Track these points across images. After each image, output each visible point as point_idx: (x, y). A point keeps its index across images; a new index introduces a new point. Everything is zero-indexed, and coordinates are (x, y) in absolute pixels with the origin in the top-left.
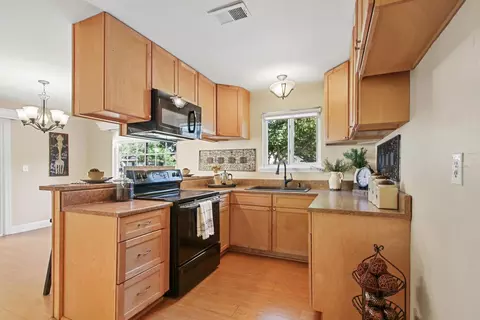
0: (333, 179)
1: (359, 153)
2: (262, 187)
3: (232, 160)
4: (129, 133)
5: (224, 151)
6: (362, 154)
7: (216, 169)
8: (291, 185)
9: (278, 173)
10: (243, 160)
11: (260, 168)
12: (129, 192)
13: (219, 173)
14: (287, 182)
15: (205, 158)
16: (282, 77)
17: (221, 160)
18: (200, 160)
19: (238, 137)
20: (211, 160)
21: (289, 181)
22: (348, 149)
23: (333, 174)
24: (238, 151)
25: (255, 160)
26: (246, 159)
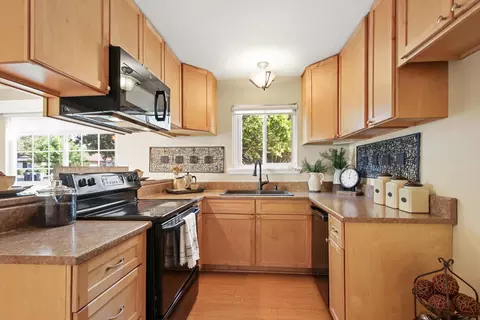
0: (313, 181)
1: (338, 154)
2: (233, 191)
3: (194, 160)
4: (62, 112)
5: (184, 148)
6: (342, 154)
7: (178, 170)
8: (267, 188)
9: (255, 175)
10: (209, 160)
11: (229, 169)
12: (69, 209)
13: (181, 175)
14: (262, 184)
15: (157, 157)
16: (263, 65)
17: (180, 160)
18: (151, 160)
19: (206, 132)
20: (165, 160)
21: (266, 183)
22: (325, 149)
23: (313, 175)
24: (202, 149)
25: (223, 159)
26: (212, 159)
